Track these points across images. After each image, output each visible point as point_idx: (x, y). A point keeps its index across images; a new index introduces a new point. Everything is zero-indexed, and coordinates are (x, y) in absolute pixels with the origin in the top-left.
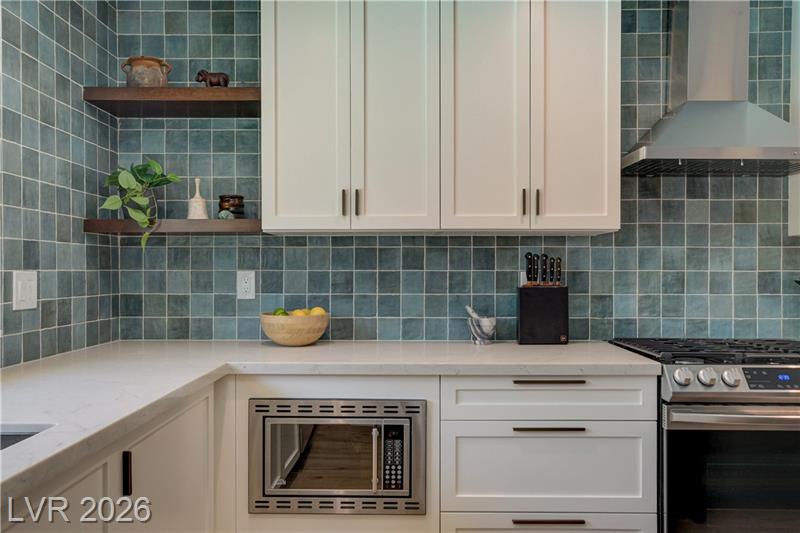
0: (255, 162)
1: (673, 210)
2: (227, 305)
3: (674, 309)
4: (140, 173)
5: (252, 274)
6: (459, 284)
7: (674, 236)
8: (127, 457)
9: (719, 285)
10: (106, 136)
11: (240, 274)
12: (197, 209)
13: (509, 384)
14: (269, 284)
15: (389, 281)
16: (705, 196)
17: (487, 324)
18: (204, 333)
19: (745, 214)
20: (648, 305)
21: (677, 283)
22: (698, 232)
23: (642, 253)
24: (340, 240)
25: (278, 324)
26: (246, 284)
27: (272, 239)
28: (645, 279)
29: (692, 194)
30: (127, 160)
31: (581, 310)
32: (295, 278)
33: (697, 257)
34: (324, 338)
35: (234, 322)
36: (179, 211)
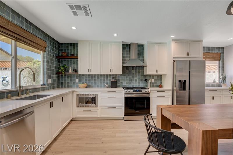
0: (78, 65)
1: (130, 71)
2: (74, 83)
3: (130, 84)
4: (63, 67)
5: (78, 79)
6: (104, 80)
7: (130, 75)
8: (63, 98)
9: (136, 81)
10: (59, 62)
11: (76, 79)
12: (70, 71)
13: (107, 92)
14: (80, 81)
15: (95, 80)
16: (134, 70)
17: (107, 85)
18: (71, 87)
19: (139, 72)
20: (127, 83)
21: (131, 80)
22: (133, 74)
23: (127, 77)
24: (89, 75)
25: (80, 85)
26: (77, 80)
27: (80, 75)
28: (127, 80)
29: (132, 69)
30: (62, 65)
31: (119, 84)
32: (83, 80)
33: (133, 77)
34: (87, 87)
35: (75, 85)
36: (68, 71)
